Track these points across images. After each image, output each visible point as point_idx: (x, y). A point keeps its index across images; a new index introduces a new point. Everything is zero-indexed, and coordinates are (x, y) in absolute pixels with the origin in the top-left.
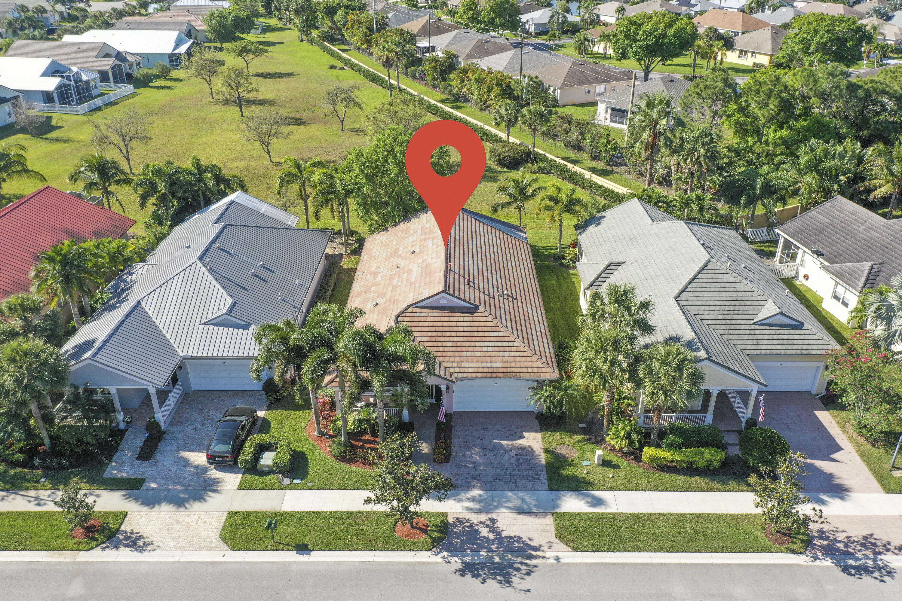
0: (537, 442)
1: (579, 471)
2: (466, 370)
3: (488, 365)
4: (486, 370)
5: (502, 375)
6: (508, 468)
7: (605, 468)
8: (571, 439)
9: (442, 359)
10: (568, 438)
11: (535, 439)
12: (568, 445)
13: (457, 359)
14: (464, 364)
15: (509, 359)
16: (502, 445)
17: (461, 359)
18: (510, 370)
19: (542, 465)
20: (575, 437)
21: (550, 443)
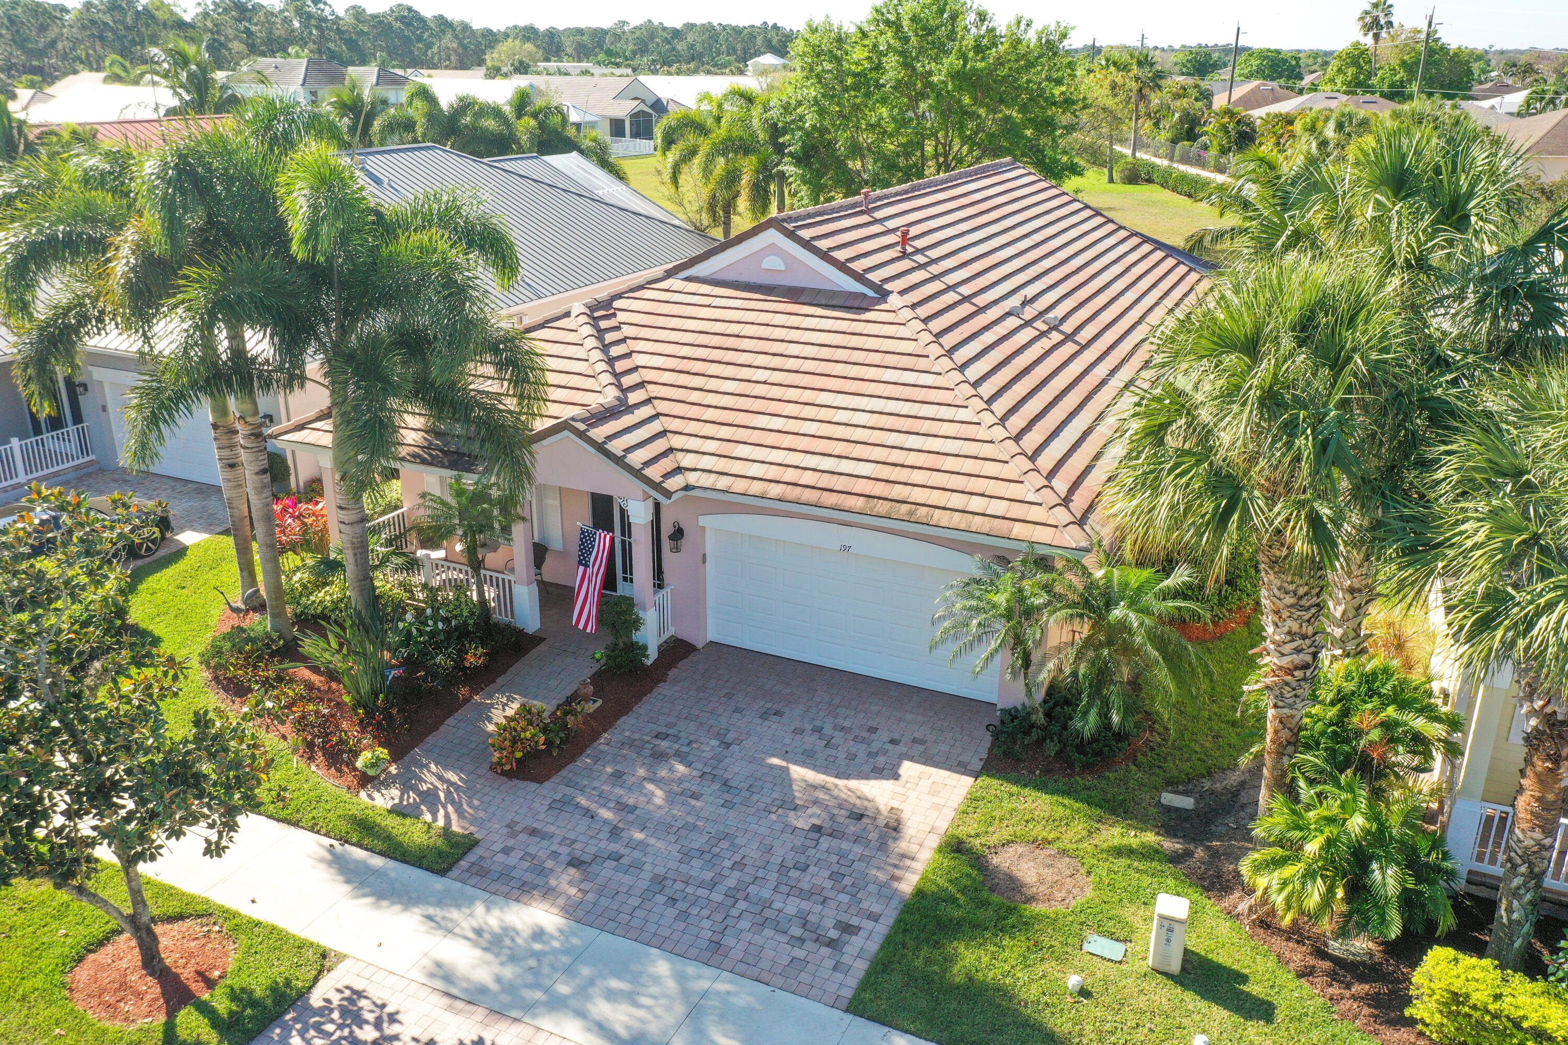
0: (938, 808)
2: (736, 467)
3: (828, 464)
5: (859, 502)
7: (1187, 995)
8: (1094, 831)
11: (935, 794)
13: (726, 432)
16: (784, 783)
17: (742, 435)
20: (1117, 831)
21: (989, 823)
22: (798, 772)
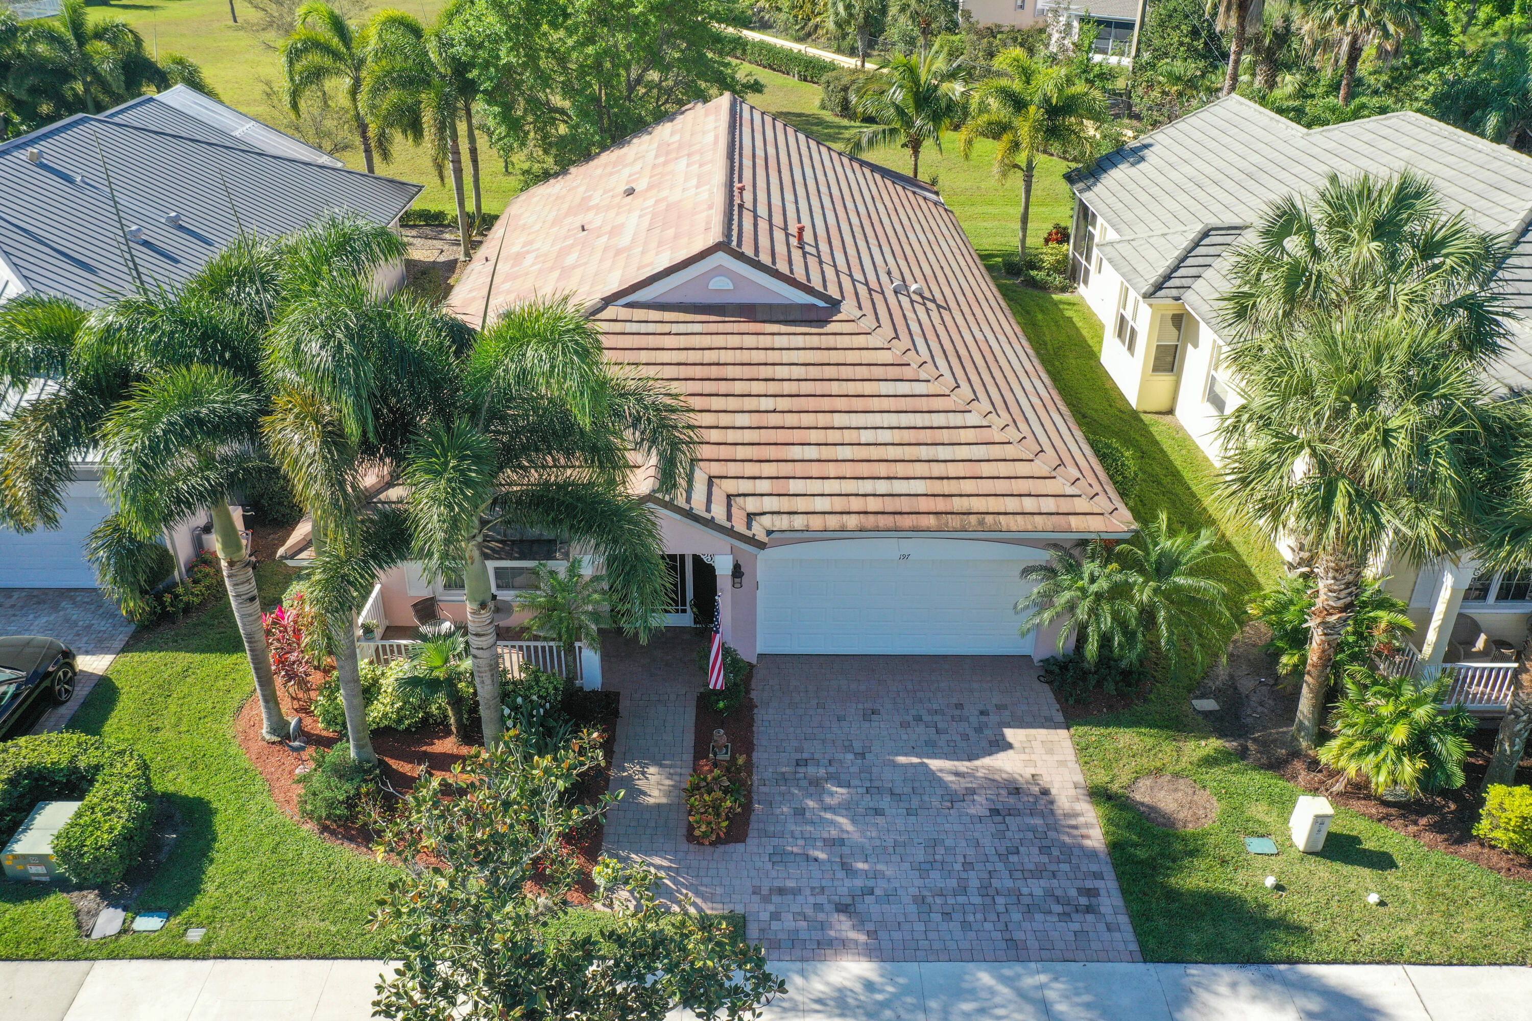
0: (1062, 763)
1: (1241, 876)
2: (801, 504)
3: (882, 487)
4: (873, 504)
5: (931, 521)
6: (967, 865)
7: (1337, 866)
8: (1179, 750)
9: (716, 469)
10: (1168, 748)
11: (1050, 752)
12: (1176, 775)
13: (768, 469)
14: (795, 486)
15: (953, 470)
16: (933, 778)
17: (785, 469)
18: (958, 504)
19: (1092, 854)
20: (1192, 744)
21: (1108, 767)
22: (935, 764)
